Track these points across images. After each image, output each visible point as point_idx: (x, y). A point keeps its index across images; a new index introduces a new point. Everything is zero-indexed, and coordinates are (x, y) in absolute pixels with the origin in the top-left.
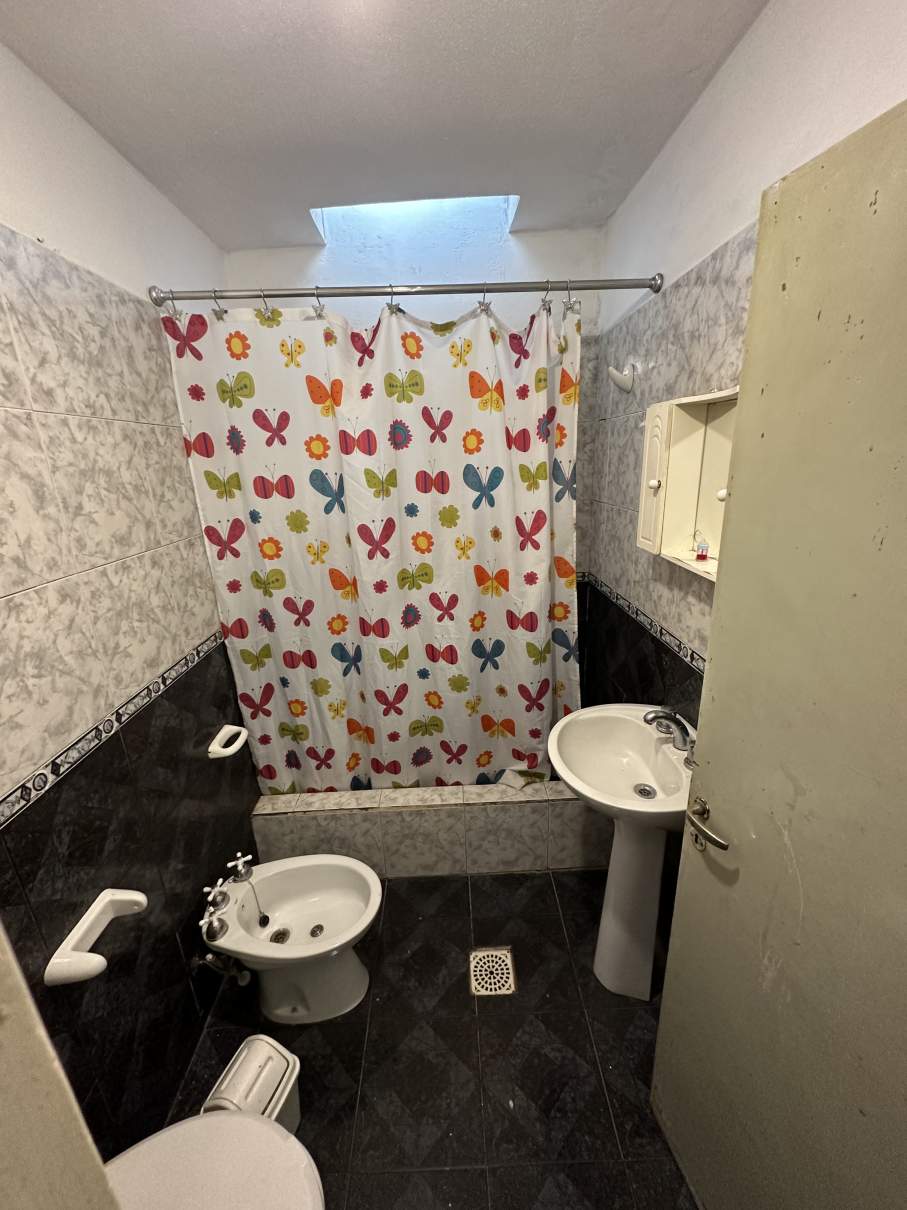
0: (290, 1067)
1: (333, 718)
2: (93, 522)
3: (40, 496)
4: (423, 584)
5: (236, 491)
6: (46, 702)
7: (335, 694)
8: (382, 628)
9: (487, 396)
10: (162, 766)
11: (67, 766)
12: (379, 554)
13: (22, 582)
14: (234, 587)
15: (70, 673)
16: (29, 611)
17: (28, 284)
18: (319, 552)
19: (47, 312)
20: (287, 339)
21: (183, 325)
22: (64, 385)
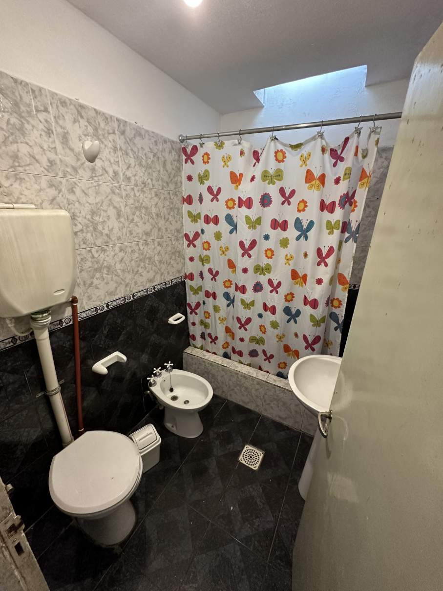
0: (157, 440)
1: (220, 324)
2: (137, 225)
3: (119, 215)
4: (266, 273)
5: (199, 220)
6: (108, 283)
7: (222, 314)
8: (243, 290)
9: (313, 182)
10: (147, 318)
11: (112, 306)
12: (246, 255)
13: (108, 242)
14: (192, 259)
15: (118, 276)
16: (108, 252)
17: (128, 139)
18: (224, 251)
19: (134, 149)
20: (225, 155)
21: (189, 150)
22: (135, 175)
